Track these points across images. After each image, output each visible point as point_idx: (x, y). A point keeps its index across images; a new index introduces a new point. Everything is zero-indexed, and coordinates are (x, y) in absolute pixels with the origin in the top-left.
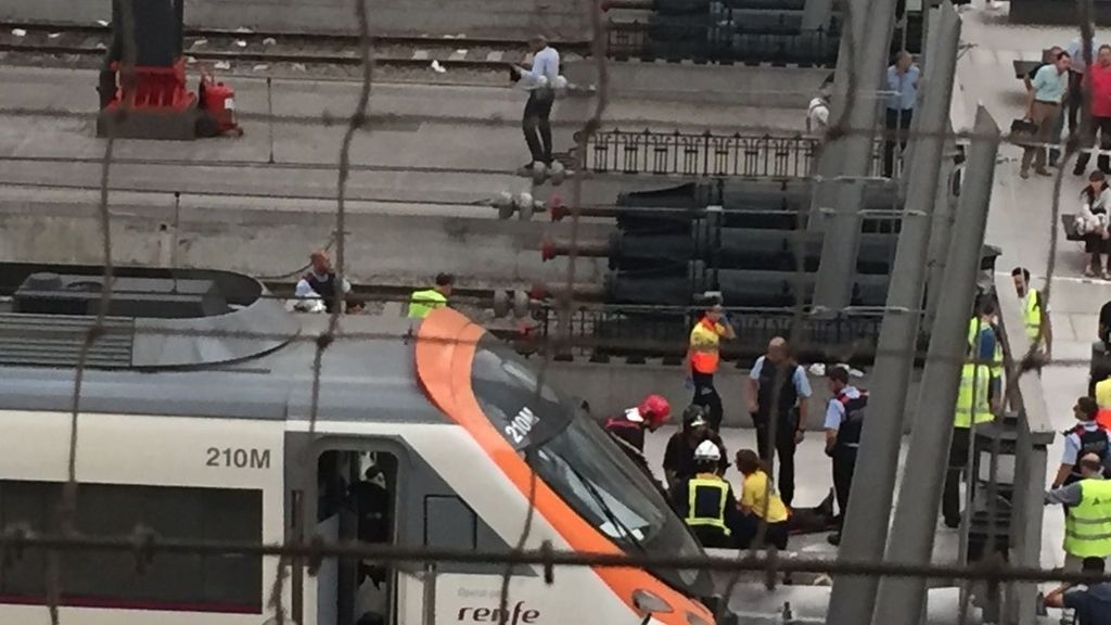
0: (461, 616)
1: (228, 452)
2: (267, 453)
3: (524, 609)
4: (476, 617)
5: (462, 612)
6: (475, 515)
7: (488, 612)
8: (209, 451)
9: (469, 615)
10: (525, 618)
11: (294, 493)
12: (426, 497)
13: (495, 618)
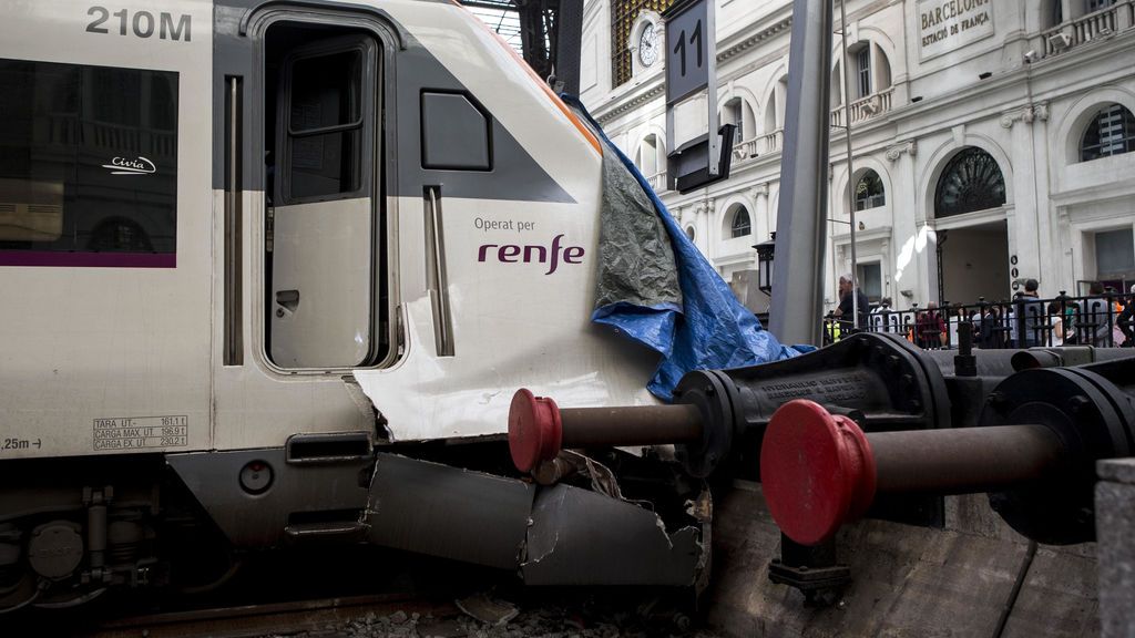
0: (482, 257)
1: (123, 14)
2: (186, 19)
3: (564, 244)
4: (502, 256)
5: (483, 250)
6: (488, 116)
7: (517, 250)
8: (91, 12)
9: (492, 254)
10: (567, 258)
11: (228, 79)
12: (423, 91)
13: (527, 258)
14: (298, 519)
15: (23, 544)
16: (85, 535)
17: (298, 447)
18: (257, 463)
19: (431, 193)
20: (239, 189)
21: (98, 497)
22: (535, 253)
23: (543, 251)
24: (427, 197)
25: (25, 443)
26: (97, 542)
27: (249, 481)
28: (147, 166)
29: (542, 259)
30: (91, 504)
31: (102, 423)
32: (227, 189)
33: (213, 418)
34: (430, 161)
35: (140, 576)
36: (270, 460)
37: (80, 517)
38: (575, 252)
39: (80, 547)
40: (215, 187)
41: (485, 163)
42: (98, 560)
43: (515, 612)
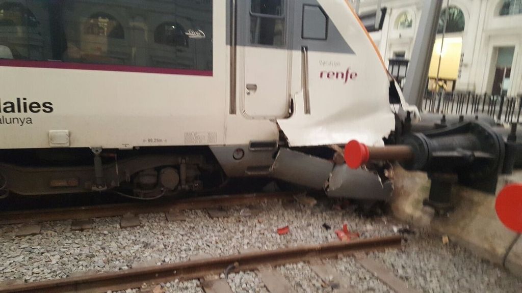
0: (321, 76)
3: (350, 72)
4: (328, 76)
5: (322, 74)
6: (327, 17)
7: (334, 74)
9: (325, 75)
10: (351, 77)
12: (304, 5)
13: (337, 77)
14: (250, 168)
15: (158, 177)
16: (179, 173)
17: (253, 145)
18: (239, 150)
19: (304, 49)
20: (235, 45)
21: (184, 161)
22: (340, 75)
23: (343, 74)
24: (303, 51)
25: (161, 141)
26: (183, 177)
27: (236, 156)
28: (202, 34)
29: (342, 77)
30: (181, 163)
31: (188, 135)
32: (231, 45)
33: (225, 133)
34: (305, 36)
35: (196, 187)
36: (243, 149)
37: (177, 167)
38: (354, 75)
39: (178, 178)
40: (227, 44)
41: (324, 37)
42: (183, 182)
43: (315, 202)
